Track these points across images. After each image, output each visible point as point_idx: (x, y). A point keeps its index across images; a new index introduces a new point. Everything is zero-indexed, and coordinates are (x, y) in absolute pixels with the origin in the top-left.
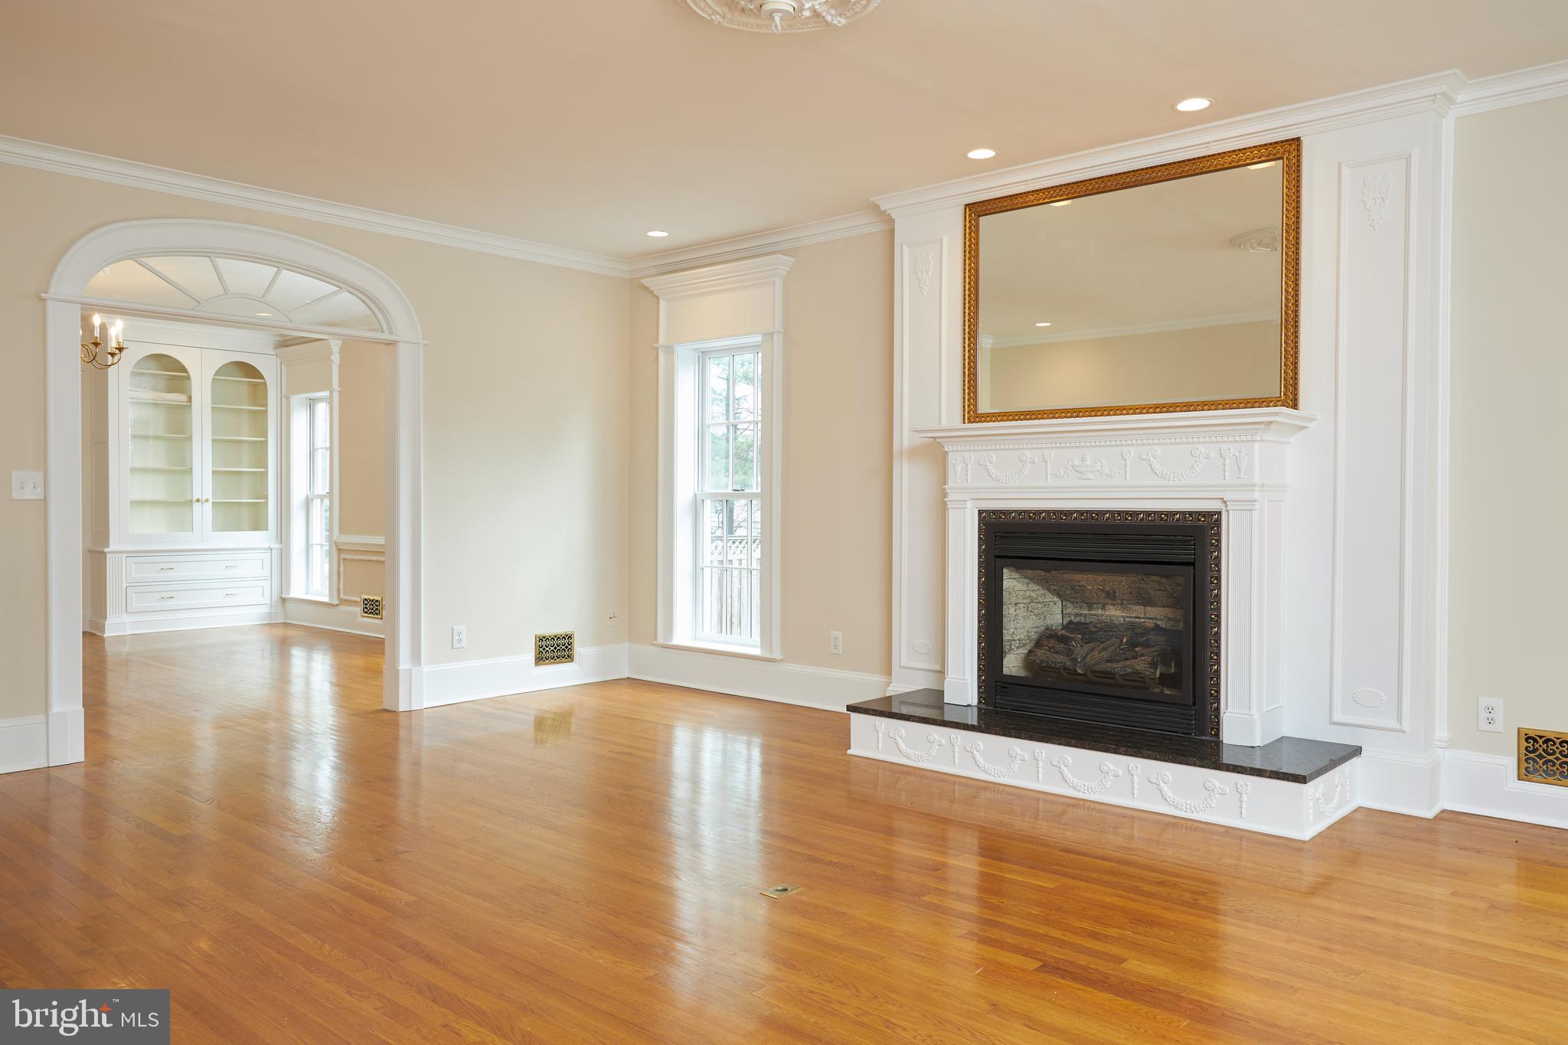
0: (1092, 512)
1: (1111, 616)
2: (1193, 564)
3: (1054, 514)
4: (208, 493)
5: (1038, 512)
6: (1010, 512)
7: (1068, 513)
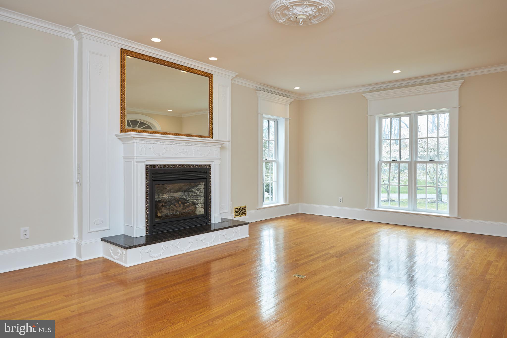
0: (182, 165)
1: (165, 197)
2: (206, 179)
3: (171, 166)
5: (166, 165)
6: (157, 165)
7: (175, 165)
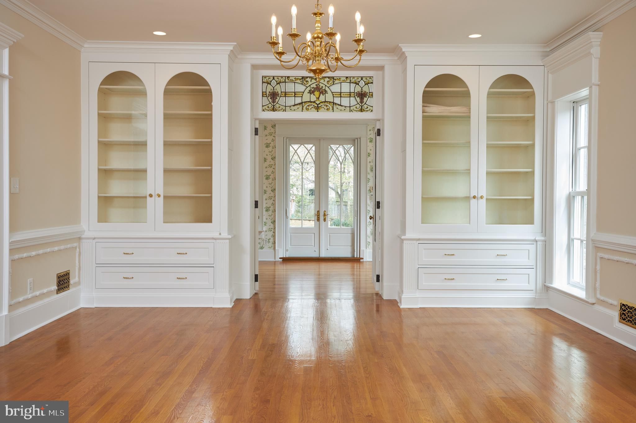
4: (483, 191)
